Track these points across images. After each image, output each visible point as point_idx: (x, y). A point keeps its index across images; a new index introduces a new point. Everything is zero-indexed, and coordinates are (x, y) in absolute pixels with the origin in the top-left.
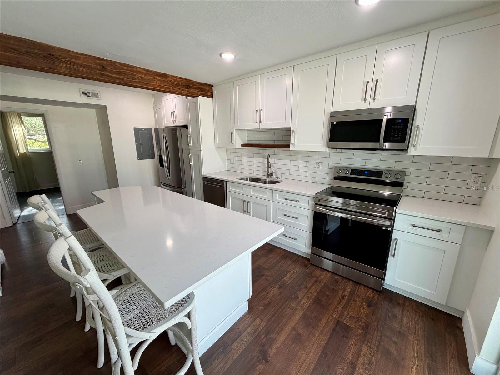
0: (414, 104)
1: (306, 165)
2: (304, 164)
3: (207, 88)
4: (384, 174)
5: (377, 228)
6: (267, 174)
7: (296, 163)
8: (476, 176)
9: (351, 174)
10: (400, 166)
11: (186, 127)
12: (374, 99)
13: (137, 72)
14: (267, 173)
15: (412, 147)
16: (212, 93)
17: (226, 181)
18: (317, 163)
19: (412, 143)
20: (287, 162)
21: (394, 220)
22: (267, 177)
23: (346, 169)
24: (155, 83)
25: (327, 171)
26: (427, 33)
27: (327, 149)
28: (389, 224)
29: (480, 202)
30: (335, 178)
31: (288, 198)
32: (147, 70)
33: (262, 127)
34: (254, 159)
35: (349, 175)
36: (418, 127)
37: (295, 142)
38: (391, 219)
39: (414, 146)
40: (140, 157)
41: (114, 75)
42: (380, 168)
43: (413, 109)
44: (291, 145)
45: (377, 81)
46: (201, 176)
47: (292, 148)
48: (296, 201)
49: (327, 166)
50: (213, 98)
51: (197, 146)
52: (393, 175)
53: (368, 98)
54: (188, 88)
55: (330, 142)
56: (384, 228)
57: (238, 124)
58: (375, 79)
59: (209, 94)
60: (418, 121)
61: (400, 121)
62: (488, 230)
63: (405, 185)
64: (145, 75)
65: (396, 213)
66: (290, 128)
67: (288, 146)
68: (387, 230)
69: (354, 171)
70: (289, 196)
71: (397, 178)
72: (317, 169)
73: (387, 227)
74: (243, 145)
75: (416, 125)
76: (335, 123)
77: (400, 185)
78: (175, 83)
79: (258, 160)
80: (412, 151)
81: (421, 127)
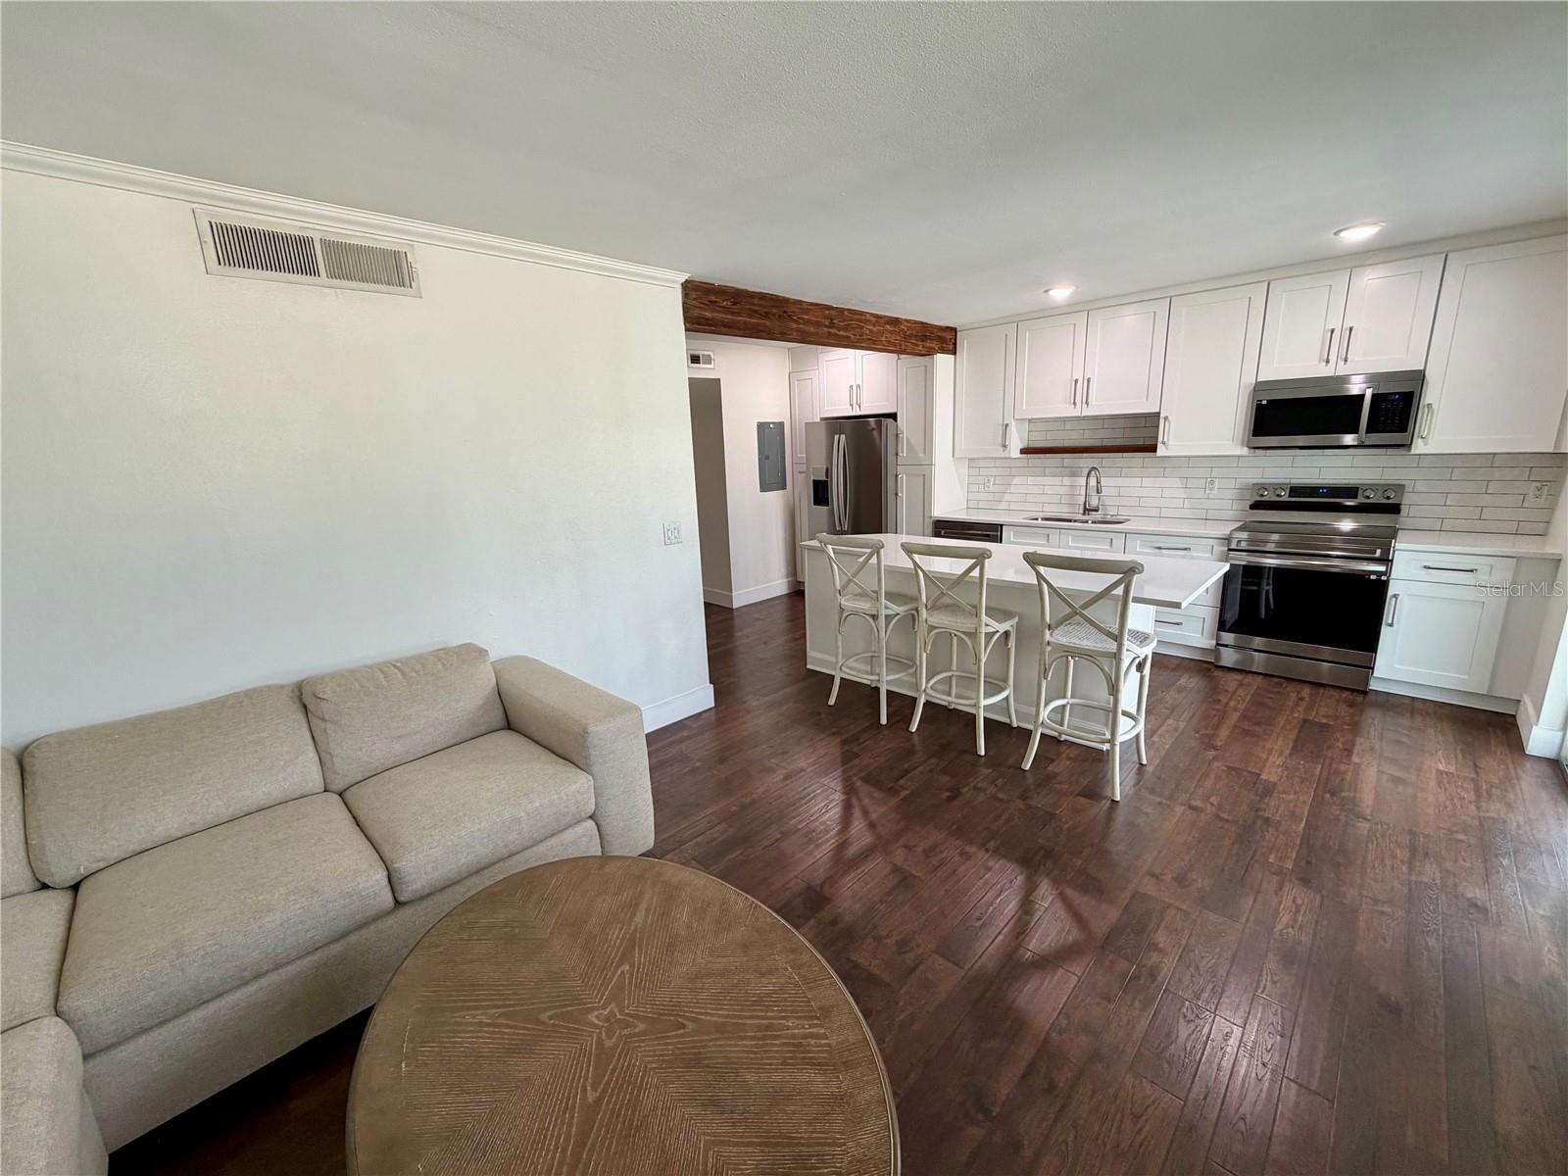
0: (1422, 368)
1: (1182, 484)
2: (1176, 482)
3: (949, 336)
4: (1360, 492)
5: (1362, 577)
6: (1085, 509)
7: (1159, 482)
8: (1538, 484)
9: (1290, 496)
10: (1390, 476)
11: (893, 416)
12: (1346, 360)
13: (867, 321)
14: (1085, 506)
15: (1420, 440)
16: (955, 344)
17: (1002, 526)
18: (1209, 480)
19: (1420, 432)
20: (1137, 482)
21: (1392, 561)
22: (1084, 514)
23: (1281, 487)
24: (883, 339)
25: (1231, 494)
26: (1444, 255)
27: (1245, 451)
28: (1382, 568)
29: (1547, 529)
30: (1256, 506)
31: (1162, 545)
32: (877, 316)
33: (1088, 412)
34: (1048, 480)
35: (1286, 498)
36: (1429, 405)
37: (1168, 440)
38: (1386, 560)
39: (1422, 438)
40: (764, 488)
41: (841, 333)
42: (1352, 482)
43: (1419, 377)
44: (1159, 446)
45: (1351, 329)
46: (927, 520)
47: (1161, 451)
48: (1186, 549)
49: (1232, 484)
50: (955, 354)
51: (922, 455)
52: (1379, 494)
53: (1333, 358)
54: (923, 341)
55: (1253, 436)
56: (1373, 577)
57: (1024, 407)
58: (1348, 325)
59: (951, 347)
60: (1430, 396)
61: (1397, 397)
62: (1553, 559)
63: (1404, 509)
64: (874, 325)
65: (1394, 552)
66: (1158, 415)
67: (1153, 449)
68: (1378, 581)
69: (1295, 490)
70: (1163, 542)
71: (1388, 498)
72: (1208, 492)
73: (1379, 574)
74: (1024, 451)
75: (1427, 403)
76: (1264, 402)
77: (1394, 509)
78: (908, 333)
79: (1057, 480)
80: (1419, 447)
81: (1435, 406)
